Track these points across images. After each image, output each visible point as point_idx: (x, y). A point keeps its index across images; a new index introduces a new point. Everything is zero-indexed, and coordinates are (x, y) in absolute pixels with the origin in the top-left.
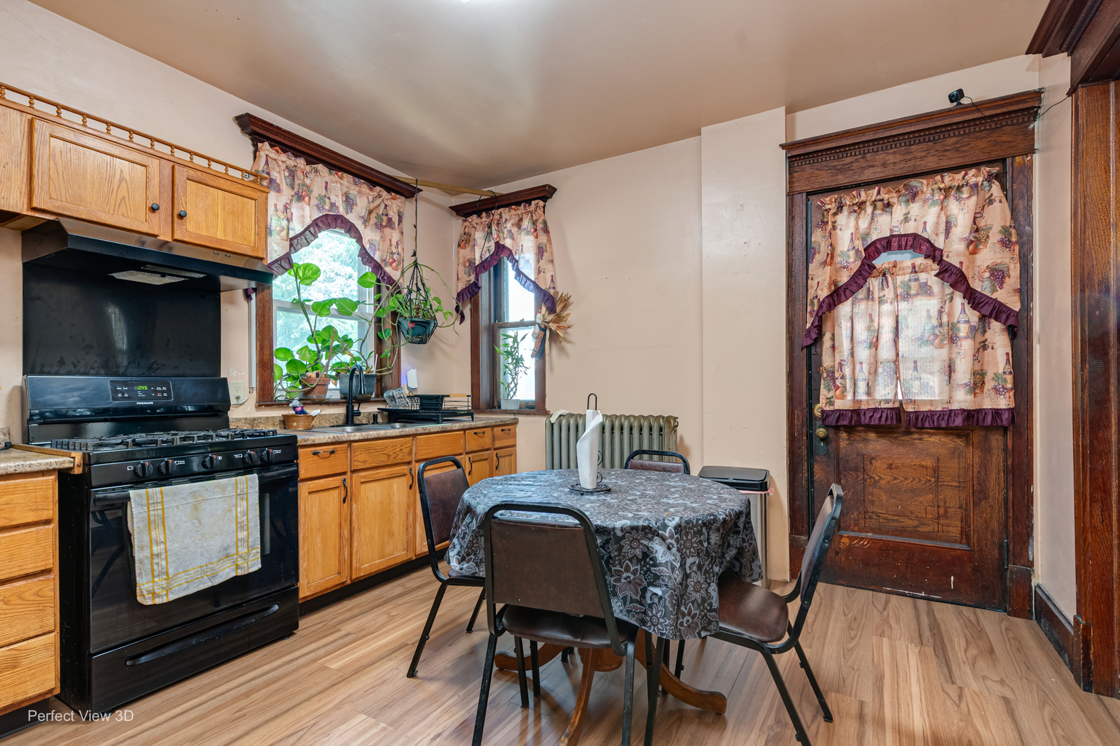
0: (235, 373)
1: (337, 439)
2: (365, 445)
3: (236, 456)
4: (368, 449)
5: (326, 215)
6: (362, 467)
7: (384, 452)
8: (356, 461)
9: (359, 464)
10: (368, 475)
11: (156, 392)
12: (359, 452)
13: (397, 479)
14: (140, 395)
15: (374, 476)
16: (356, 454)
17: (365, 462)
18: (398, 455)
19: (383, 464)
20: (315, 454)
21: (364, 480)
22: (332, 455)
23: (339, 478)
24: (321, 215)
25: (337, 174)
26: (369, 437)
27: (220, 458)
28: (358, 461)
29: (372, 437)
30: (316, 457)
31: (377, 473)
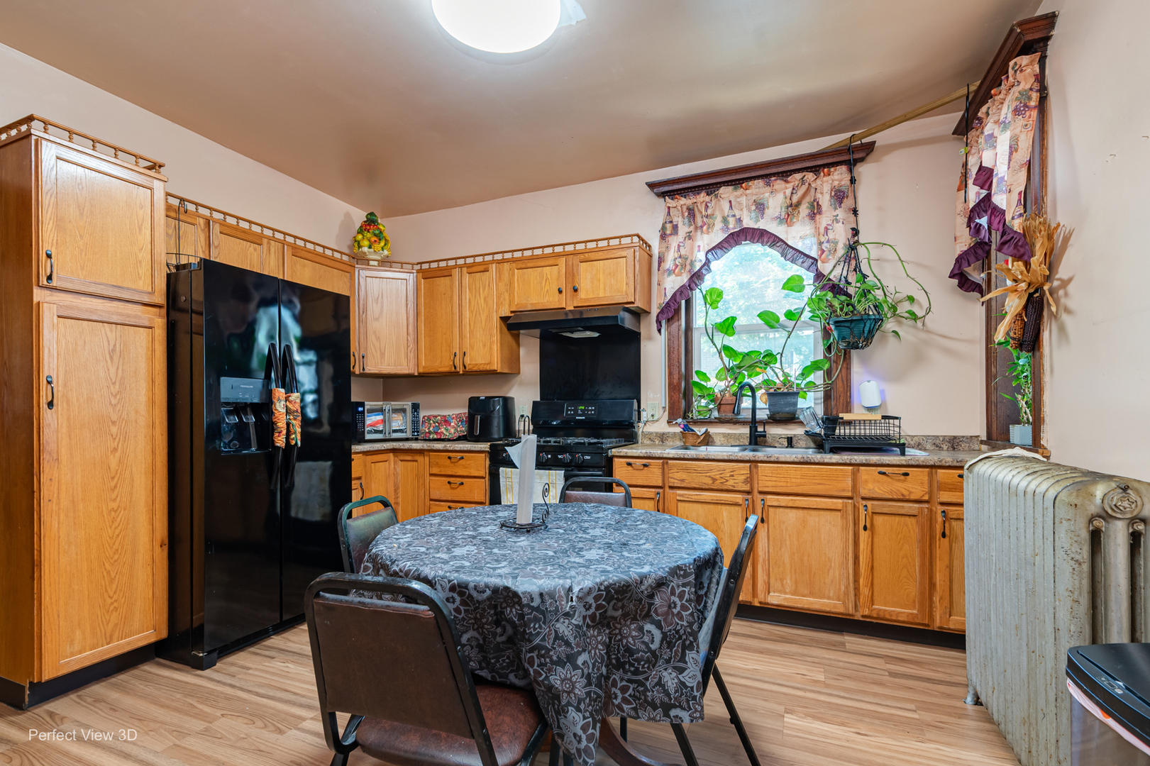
0: (652, 395)
1: (649, 454)
2: (682, 464)
3: (560, 457)
4: (686, 469)
5: (732, 234)
6: (679, 485)
7: (708, 474)
8: (672, 478)
9: (676, 481)
10: (686, 495)
11: (588, 410)
12: (676, 470)
13: (728, 507)
14: (580, 412)
15: (693, 497)
16: (672, 471)
17: (683, 481)
18: (727, 481)
19: (707, 487)
20: (629, 464)
21: (682, 499)
22: (646, 468)
23: (653, 490)
24: (726, 235)
25: (741, 187)
26: (686, 456)
27: (549, 456)
28: (674, 479)
29: (690, 457)
30: (630, 468)
31: (697, 495)
